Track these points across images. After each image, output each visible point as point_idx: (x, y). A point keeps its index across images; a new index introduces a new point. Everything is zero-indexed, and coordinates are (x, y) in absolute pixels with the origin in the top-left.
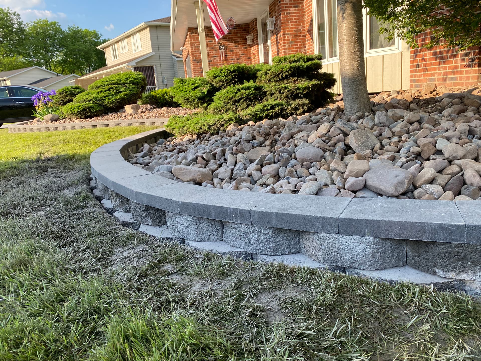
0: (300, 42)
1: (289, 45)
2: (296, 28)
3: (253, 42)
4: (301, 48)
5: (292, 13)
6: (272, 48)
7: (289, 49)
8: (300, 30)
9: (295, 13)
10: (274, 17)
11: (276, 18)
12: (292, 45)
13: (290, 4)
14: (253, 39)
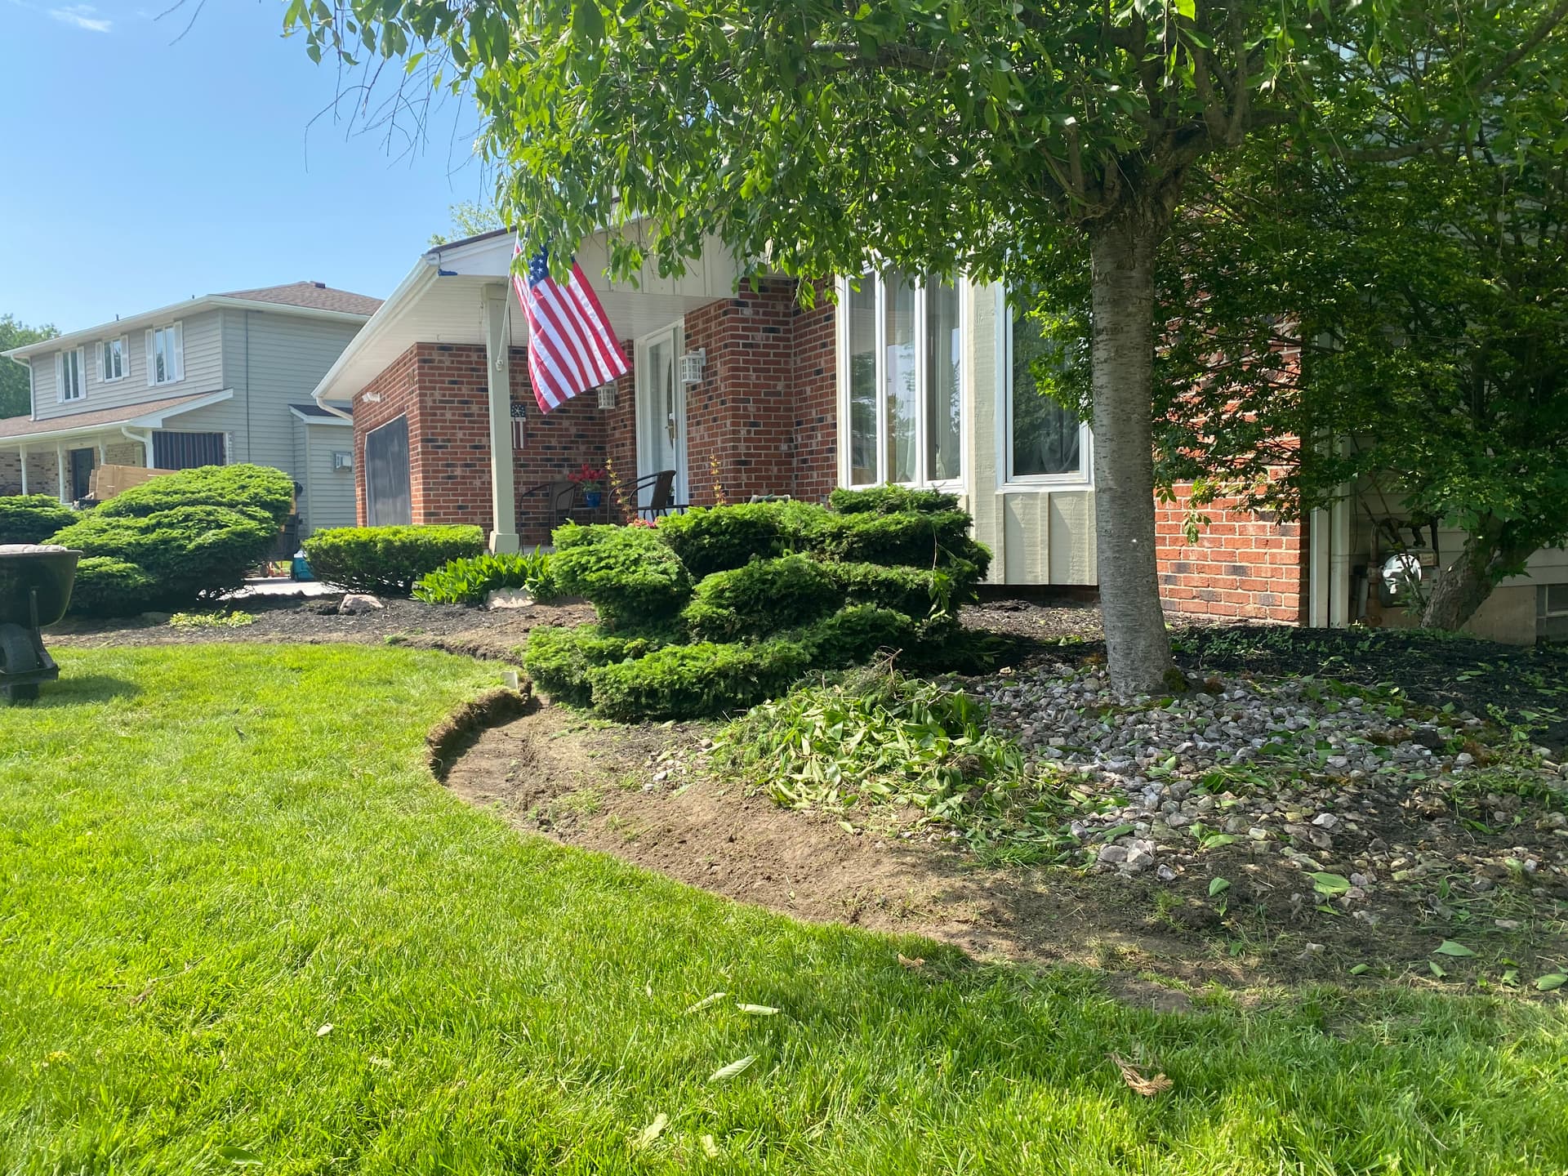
0: (778, 425)
1: (749, 432)
2: (768, 386)
3: (617, 404)
4: (780, 441)
5: (758, 346)
6: (689, 433)
7: (746, 440)
8: (778, 394)
9: (765, 346)
10: (702, 350)
11: (708, 353)
12: (756, 433)
13: (754, 321)
14: (617, 397)
